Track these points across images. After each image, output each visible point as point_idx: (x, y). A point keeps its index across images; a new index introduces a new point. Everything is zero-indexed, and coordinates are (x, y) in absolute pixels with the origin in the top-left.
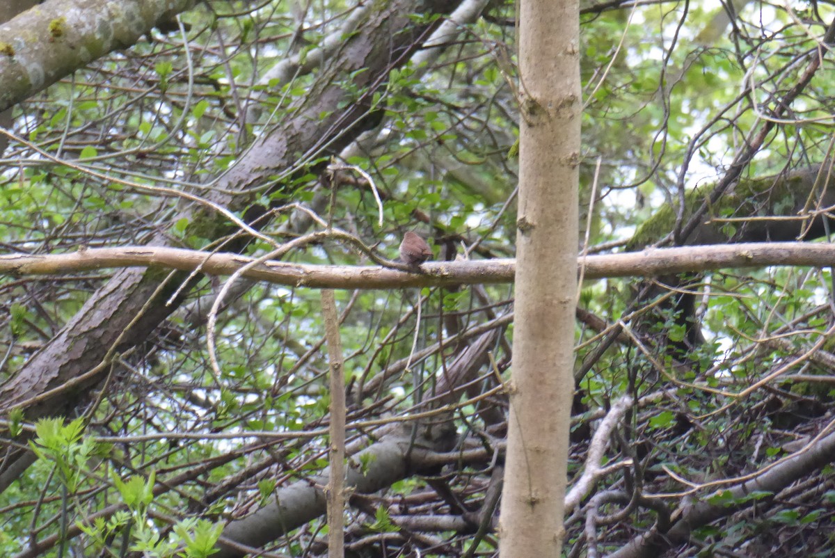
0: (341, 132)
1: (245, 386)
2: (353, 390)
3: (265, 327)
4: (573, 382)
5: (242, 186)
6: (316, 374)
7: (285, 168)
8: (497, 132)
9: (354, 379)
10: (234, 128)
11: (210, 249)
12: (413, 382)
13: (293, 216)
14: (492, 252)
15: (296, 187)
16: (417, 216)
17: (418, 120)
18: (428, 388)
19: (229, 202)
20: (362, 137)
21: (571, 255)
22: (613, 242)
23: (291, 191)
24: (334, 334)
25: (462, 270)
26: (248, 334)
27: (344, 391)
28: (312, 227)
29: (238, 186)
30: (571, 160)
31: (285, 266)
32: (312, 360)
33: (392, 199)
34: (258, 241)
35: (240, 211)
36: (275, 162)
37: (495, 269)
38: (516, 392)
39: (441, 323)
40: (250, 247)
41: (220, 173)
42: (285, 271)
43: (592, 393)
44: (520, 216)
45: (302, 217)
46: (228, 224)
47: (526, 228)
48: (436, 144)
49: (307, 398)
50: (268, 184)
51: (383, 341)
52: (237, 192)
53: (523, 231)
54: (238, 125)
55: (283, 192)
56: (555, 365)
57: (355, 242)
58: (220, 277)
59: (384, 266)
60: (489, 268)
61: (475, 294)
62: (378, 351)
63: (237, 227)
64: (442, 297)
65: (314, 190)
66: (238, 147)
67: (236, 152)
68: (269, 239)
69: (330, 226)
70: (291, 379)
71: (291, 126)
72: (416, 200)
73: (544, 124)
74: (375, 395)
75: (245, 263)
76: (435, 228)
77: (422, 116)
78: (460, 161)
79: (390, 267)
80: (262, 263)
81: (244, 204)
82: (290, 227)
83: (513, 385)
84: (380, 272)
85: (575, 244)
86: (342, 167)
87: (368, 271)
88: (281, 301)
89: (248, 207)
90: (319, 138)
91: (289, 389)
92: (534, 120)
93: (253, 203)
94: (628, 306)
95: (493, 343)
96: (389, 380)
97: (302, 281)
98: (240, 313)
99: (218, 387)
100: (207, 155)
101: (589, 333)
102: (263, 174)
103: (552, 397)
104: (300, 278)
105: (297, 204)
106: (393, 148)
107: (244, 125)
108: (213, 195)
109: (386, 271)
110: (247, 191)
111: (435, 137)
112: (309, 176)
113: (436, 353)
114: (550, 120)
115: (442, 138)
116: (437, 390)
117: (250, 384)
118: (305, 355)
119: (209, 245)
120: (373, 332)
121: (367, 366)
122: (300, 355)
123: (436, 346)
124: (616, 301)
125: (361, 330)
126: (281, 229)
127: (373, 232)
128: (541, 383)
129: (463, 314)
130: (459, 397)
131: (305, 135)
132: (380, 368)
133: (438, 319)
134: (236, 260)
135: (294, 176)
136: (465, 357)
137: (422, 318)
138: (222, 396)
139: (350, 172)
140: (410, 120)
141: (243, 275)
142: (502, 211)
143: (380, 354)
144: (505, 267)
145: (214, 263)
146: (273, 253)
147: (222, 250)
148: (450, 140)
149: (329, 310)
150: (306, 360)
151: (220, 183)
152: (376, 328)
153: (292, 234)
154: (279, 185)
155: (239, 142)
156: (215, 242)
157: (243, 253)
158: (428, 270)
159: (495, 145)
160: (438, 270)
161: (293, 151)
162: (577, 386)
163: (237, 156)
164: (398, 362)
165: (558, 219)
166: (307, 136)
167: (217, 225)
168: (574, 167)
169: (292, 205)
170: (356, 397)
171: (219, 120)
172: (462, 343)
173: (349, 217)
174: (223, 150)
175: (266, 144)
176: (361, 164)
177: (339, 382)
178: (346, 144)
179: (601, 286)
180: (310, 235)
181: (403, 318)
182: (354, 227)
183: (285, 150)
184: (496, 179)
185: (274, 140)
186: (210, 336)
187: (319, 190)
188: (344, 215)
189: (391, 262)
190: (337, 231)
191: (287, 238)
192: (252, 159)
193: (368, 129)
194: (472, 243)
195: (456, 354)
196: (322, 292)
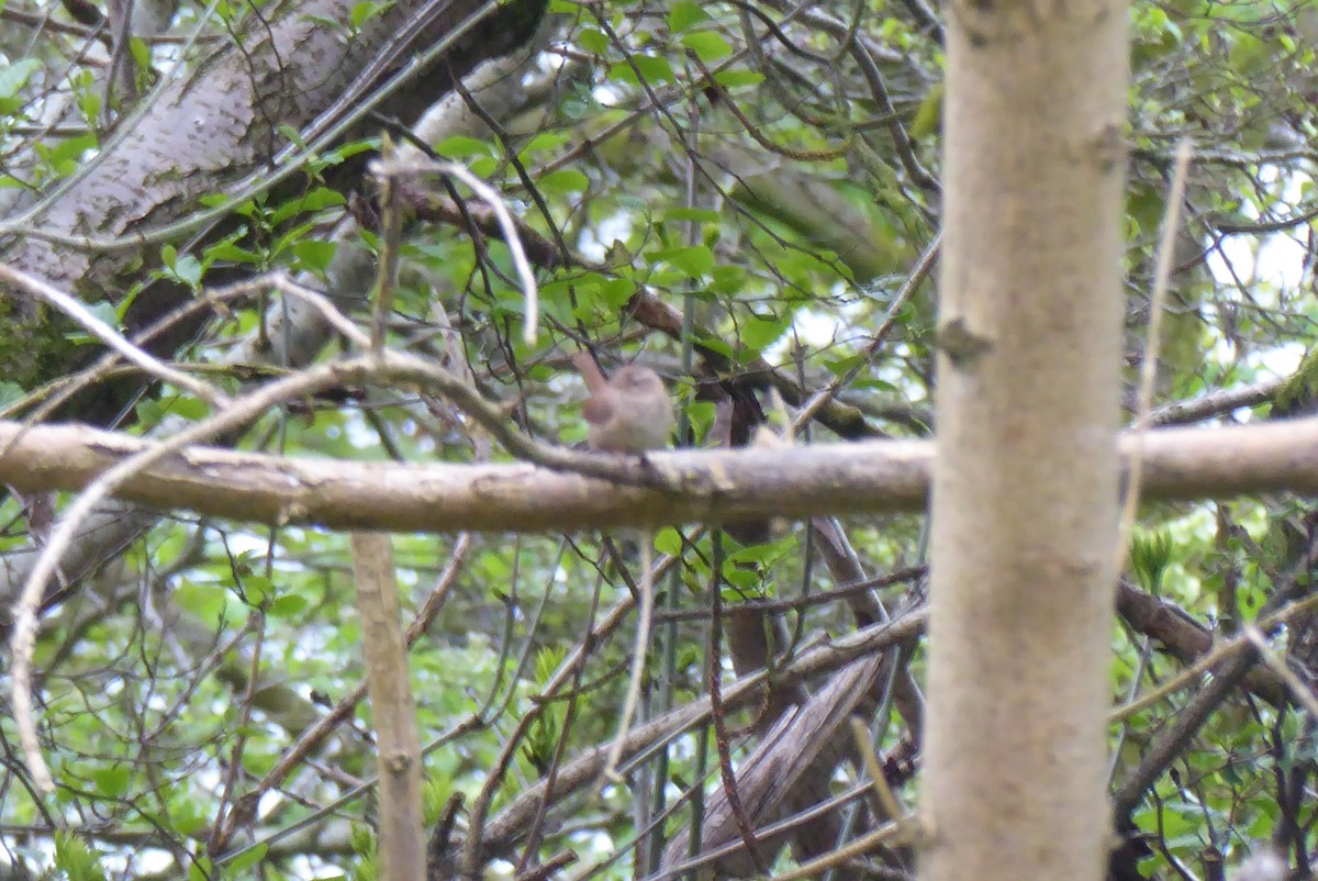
0: (416, 62)
1: (131, 824)
2: (453, 836)
3: (193, 648)
4: (1105, 811)
5: (120, 225)
6: (344, 787)
7: (247, 170)
8: (885, 63)
9: (457, 803)
10: (97, 51)
11: (21, 415)
12: (635, 813)
13: (273, 314)
14: (872, 422)
15: (280, 229)
16: (643, 313)
17: (648, 26)
18: (679, 832)
19: (80, 273)
20: (480, 76)
21: (1098, 431)
22: (1237, 389)
23: (267, 241)
24: (392, 667)
25: (774, 475)
26: (141, 670)
27: (424, 838)
28: (332, 347)
29: (106, 226)
30: (1099, 145)
31: (244, 465)
32: (335, 746)
33: (568, 262)
34: (167, 392)
35: (112, 298)
36: (219, 153)
37: (870, 472)
38: (937, 842)
39: (717, 636)
40: (142, 407)
41: (56, 183)
42: (245, 481)
43: (1171, 844)
44: (947, 313)
45: (298, 319)
46: (76, 338)
47: (965, 349)
48: (703, 99)
49: (316, 860)
50: (197, 217)
51: (544, 691)
52: (103, 241)
53: (956, 358)
54: (108, 42)
55: (242, 243)
56: (1051, 760)
57: (456, 393)
58: (55, 498)
59: (540, 461)
60: (857, 470)
61: (818, 547)
62: (529, 719)
63: (99, 348)
64: (719, 554)
65: (336, 238)
66: (109, 108)
67: (101, 122)
68: (194, 383)
69: (378, 342)
70: (269, 802)
71: (269, 44)
72: (640, 264)
73: (1016, 38)
74: (520, 852)
75: (122, 454)
76: (699, 348)
77: (659, 15)
78: (773, 148)
79: (558, 467)
80: (176, 456)
81: (125, 279)
82: (264, 346)
83: (928, 821)
84: (529, 482)
85: (1114, 396)
86: (416, 165)
87: (492, 478)
88: (240, 570)
89: (140, 287)
90: (350, 80)
91: (261, 835)
92: (986, 25)
93: (154, 275)
94: (1276, 581)
95: (875, 694)
96: (563, 806)
97: (295, 509)
98: (117, 606)
99: (48, 828)
100: (14, 132)
101: (1161, 665)
102: (183, 188)
103: (1045, 856)
104: (288, 501)
105: (279, 279)
106: (572, 109)
107: (126, 39)
108: (34, 252)
109: (545, 479)
110: (134, 238)
111: (697, 76)
112: (322, 194)
113: (701, 726)
114: (1037, 25)
115: (720, 79)
116: (704, 838)
117: (145, 817)
118: (311, 732)
119: (22, 399)
120: (513, 665)
121: (496, 764)
122: (294, 733)
123: (702, 705)
124: (1247, 568)
125: (478, 658)
126: (240, 354)
127: (511, 360)
128: (1012, 813)
129: (783, 609)
130: (771, 858)
131: (308, 73)
132: (534, 770)
133: (707, 624)
134: (96, 448)
135: (276, 195)
136: (791, 737)
137: (655, 621)
138: (62, 855)
139: (446, 182)
140: (623, 26)
141: (121, 492)
142: (899, 299)
143: (535, 727)
144: (902, 465)
145: (32, 454)
146: (209, 425)
147: (57, 417)
148: (744, 87)
149: (375, 595)
150: (314, 747)
151: (53, 216)
152: (523, 651)
153: (268, 367)
154: (231, 221)
155: (110, 92)
156: (39, 392)
157: (122, 426)
158: (673, 476)
159: (877, 102)
160: (702, 476)
161: (270, 121)
162: (1124, 823)
163: (104, 135)
164: (589, 752)
165: (1061, 322)
166: (314, 75)
167: (44, 341)
168: (1107, 166)
169: (265, 280)
170: (462, 857)
171: (51, 25)
172: (782, 695)
173: (439, 314)
174: (63, 115)
175: (191, 97)
176: (477, 158)
177: (407, 812)
178: (431, 99)
179: (1199, 524)
180: (321, 370)
181: (602, 619)
182: (455, 345)
183: (248, 117)
184: (882, 203)
185: (213, 87)
186: (20, 673)
187: (350, 236)
188: (425, 310)
189: (562, 453)
190: (399, 358)
191: (252, 377)
192: (150, 143)
193: (494, 55)
194: (809, 395)
195: (761, 727)
196: (357, 544)
